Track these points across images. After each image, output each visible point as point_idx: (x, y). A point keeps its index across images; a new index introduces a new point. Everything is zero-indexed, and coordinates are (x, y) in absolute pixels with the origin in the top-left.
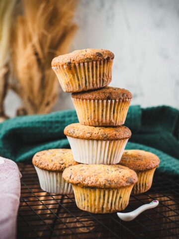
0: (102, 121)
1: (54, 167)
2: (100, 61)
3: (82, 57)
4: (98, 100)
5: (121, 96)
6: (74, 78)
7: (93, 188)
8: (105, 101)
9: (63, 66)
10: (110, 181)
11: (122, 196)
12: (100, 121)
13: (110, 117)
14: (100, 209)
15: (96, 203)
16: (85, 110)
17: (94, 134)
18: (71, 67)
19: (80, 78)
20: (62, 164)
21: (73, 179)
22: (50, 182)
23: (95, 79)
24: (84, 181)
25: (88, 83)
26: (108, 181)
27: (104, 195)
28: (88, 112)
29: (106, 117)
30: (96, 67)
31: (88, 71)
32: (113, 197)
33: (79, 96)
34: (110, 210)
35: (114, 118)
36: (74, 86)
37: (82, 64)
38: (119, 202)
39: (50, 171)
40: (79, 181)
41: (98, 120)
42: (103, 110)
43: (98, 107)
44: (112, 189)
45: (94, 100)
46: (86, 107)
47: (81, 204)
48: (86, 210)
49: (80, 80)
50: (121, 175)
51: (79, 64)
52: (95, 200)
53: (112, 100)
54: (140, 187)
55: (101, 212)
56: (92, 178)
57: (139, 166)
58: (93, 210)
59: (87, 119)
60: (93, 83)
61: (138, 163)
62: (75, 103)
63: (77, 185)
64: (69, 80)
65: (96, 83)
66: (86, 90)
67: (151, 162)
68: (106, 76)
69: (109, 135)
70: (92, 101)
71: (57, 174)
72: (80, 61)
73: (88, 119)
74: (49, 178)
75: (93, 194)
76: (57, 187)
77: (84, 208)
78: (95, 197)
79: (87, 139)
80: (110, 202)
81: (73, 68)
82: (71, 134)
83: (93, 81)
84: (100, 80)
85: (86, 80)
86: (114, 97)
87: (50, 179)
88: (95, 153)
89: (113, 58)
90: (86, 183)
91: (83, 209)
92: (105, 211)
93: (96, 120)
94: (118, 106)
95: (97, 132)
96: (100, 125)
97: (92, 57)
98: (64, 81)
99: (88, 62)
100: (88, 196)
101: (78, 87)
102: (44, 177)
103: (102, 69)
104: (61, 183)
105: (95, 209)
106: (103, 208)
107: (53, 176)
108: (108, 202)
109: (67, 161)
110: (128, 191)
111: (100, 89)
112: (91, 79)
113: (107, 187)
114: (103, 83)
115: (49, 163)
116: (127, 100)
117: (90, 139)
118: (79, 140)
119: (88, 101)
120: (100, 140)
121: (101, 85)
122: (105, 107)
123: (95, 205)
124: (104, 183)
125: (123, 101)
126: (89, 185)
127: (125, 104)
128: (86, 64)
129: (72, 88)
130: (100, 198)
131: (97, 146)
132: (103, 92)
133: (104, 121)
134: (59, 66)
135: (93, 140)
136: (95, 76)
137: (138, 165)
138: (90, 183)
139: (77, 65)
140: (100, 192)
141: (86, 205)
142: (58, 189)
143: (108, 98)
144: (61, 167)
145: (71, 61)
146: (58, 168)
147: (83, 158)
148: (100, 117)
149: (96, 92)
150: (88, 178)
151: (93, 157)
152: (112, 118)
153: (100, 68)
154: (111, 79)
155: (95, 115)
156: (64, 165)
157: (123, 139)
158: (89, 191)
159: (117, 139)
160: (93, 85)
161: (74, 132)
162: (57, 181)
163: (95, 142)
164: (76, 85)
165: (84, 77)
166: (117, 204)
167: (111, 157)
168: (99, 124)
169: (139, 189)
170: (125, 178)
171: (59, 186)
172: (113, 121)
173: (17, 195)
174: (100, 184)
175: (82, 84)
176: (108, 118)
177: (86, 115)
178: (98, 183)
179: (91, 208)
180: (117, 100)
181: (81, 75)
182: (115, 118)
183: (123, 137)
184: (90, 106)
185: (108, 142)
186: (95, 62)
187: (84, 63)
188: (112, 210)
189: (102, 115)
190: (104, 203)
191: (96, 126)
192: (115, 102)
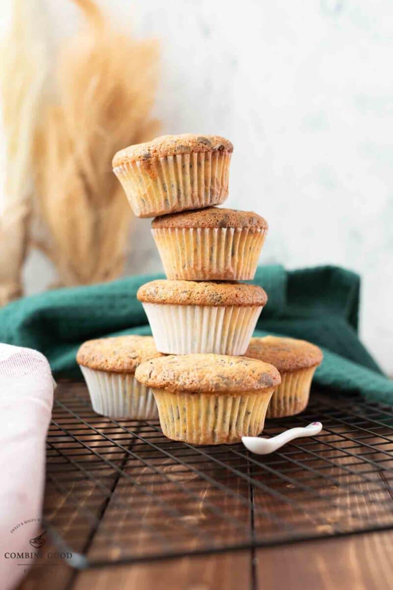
0: (210, 270)
1: (119, 363)
2: (206, 153)
3: (172, 145)
4: (203, 228)
5: (247, 222)
6: (156, 187)
7: (194, 393)
8: (216, 230)
9: (134, 162)
10: (228, 378)
11: (251, 411)
12: (207, 269)
13: (226, 262)
14: (209, 436)
15: (201, 424)
16: (177, 251)
17: (194, 295)
18: (150, 164)
19: (167, 185)
20: (134, 358)
21: (156, 377)
22: (112, 395)
23: (196, 188)
24: (178, 379)
25: (182, 195)
26: (224, 378)
27: (216, 408)
28: (182, 254)
29: (218, 263)
30: (199, 164)
31: (184, 173)
32: (232, 412)
33: (165, 222)
34: (228, 439)
35: (233, 265)
36: (157, 202)
37: (171, 158)
38: (245, 422)
39: (112, 373)
40: (168, 380)
41: (203, 268)
42: (212, 249)
43: (203, 242)
44: (232, 394)
45: (195, 229)
46: (178, 244)
47: (171, 428)
48: (180, 438)
49: (167, 189)
50: (248, 369)
51: (166, 158)
52: (198, 418)
53: (229, 228)
54: (285, 404)
55: (210, 443)
56: (192, 374)
57: (284, 361)
58: (195, 438)
59: (181, 266)
60: (192, 196)
61: (281, 355)
62: (159, 238)
63: (162, 388)
64: (146, 191)
65: (199, 196)
66: (179, 210)
67: (306, 355)
68: (217, 183)
69: (224, 296)
70: (191, 230)
71: (124, 379)
72: (167, 151)
73: (184, 267)
74: (108, 388)
75: (194, 406)
76: (125, 404)
77: (178, 436)
78: (199, 411)
79: (181, 304)
80: (228, 420)
81: (153, 167)
82: (151, 297)
83: (193, 192)
84: (206, 191)
85: (179, 190)
86: (233, 222)
87: (111, 390)
88: (197, 333)
89: (230, 151)
90: (180, 383)
91: (176, 439)
92: (217, 441)
93: (199, 268)
94: (241, 241)
95: (200, 290)
96: (207, 278)
97: (190, 144)
98: (136, 194)
99: (183, 154)
100: (184, 409)
101: (163, 204)
102: (100, 386)
103: (210, 169)
104: (131, 397)
105: (199, 435)
106: (213, 433)
107: (117, 383)
108: (224, 421)
109: (144, 353)
110: (262, 401)
111: (207, 208)
112: (189, 188)
113: (221, 389)
114: (211, 198)
115: (108, 358)
116: (259, 230)
117: (188, 303)
118: (165, 307)
119: (184, 230)
120: (208, 305)
121: (209, 201)
122: (216, 243)
123: (198, 428)
124: (215, 383)
125: (250, 231)
126: (186, 387)
127: (254, 238)
128: (179, 157)
129: (152, 208)
130: (207, 413)
131: (202, 317)
132: (213, 214)
133: (214, 271)
134: (128, 163)
135: (193, 305)
136: (196, 182)
137: (282, 359)
138: (188, 382)
139: (161, 159)
140: (209, 402)
141: (182, 428)
142: (127, 409)
143: (222, 225)
144: (131, 364)
145: (151, 152)
146: (126, 366)
147: (175, 345)
148: (207, 262)
149: (198, 213)
150: (185, 375)
151: (193, 340)
152: (230, 263)
153: (206, 167)
154: (227, 191)
155: (196, 260)
156: (137, 360)
157: (251, 305)
158: (186, 399)
159: (240, 305)
160: (193, 201)
161: (157, 293)
162: (125, 393)
163: (197, 309)
164: (159, 200)
165: (175, 183)
166: (241, 425)
167: (228, 341)
168: (205, 276)
169: (283, 408)
170: (256, 374)
171: (128, 401)
172: (231, 270)
173: (47, 401)
174: (208, 385)
175: (172, 198)
176: (222, 265)
177: (178, 259)
178: (204, 382)
179: (191, 434)
180: (240, 230)
181: (169, 179)
182: (236, 264)
183: (250, 300)
184: (188, 241)
185: (223, 310)
186: (195, 155)
187: (175, 156)
188: (232, 438)
189: (211, 259)
190: (215, 423)
191: (199, 281)
192: (236, 232)
